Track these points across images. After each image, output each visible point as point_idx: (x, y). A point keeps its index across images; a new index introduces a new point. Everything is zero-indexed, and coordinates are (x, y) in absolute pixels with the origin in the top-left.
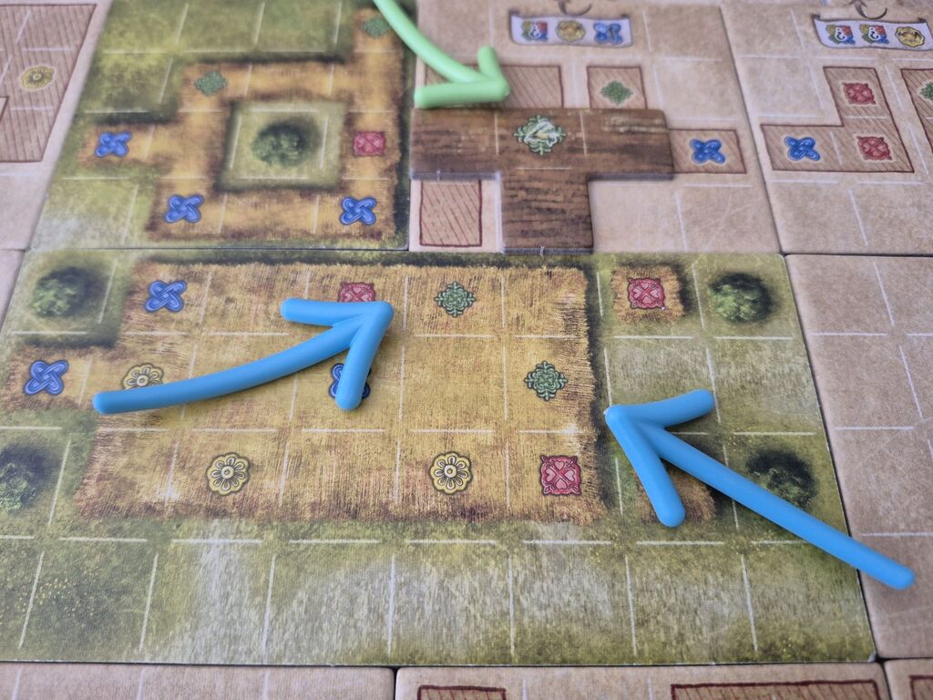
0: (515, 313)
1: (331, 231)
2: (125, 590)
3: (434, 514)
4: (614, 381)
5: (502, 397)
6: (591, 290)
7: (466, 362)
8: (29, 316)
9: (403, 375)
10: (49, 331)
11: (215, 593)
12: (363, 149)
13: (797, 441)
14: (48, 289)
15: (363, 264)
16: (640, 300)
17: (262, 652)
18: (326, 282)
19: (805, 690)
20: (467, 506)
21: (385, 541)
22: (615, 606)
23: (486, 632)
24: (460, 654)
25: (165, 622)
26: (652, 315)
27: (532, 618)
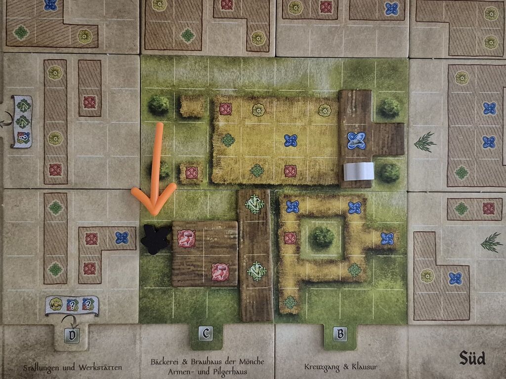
0: (237, 166)
1: (302, 198)
2: (349, 77)
3: (264, 98)
4: (206, 140)
5: (242, 135)
6: (211, 174)
7: (254, 147)
8: (399, 164)
9: (274, 142)
10: (391, 159)
11: (324, 77)
12: (293, 236)
13: (151, 119)
14: (395, 175)
15: (289, 185)
16: (194, 170)
17: (309, 61)
18: (301, 178)
19: (165, 48)
20: (254, 100)
21: (278, 90)
22: (213, 72)
23: (249, 66)
24: (256, 60)
25: (337, 68)
26: (191, 165)
27: (236, 69)
